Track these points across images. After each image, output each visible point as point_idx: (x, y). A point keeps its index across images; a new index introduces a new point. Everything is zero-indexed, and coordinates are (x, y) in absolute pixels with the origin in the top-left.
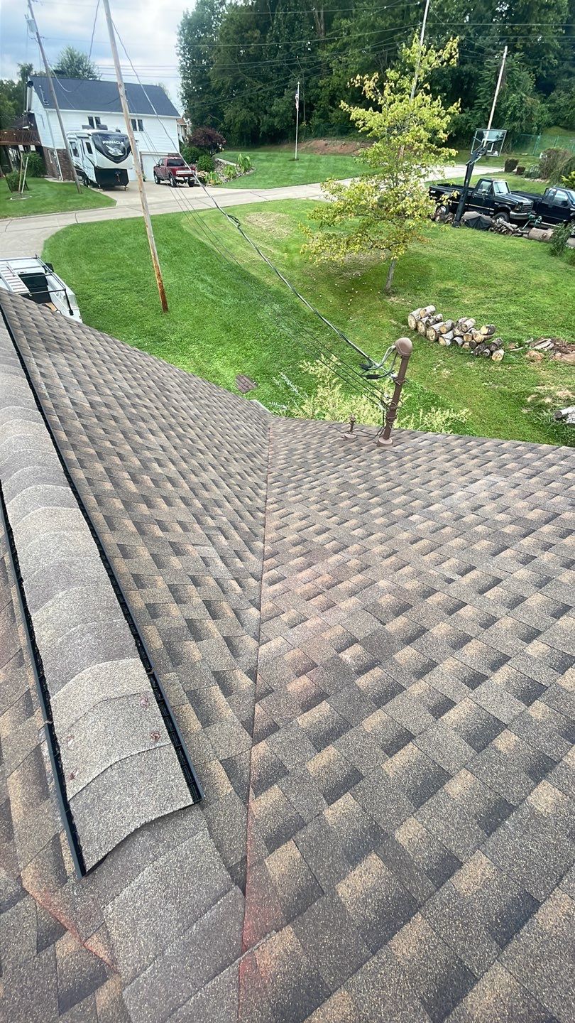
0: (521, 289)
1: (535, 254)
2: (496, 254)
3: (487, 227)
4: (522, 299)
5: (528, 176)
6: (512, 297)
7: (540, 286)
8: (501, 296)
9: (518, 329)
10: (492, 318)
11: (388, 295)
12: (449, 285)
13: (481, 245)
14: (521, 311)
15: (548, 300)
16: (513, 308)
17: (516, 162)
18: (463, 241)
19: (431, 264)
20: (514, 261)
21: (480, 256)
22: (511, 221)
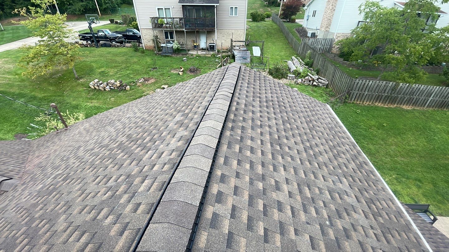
0: (129, 65)
1: (130, 52)
2: (116, 55)
3: (110, 46)
4: (130, 68)
5: (120, 24)
6: (127, 68)
7: (135, 63)
8: (123, 69)
9: (132, 78)
10: (122, 77)
11: (78, 79)
12: (103, 69)
13: (109, 53)
14: (131, 72)
15: (138, 66)
16: (128, 72)
18: (102, 53)
19: (92, 64)
20: (123, 56)
21: (111, 57)
22: (117, 42)
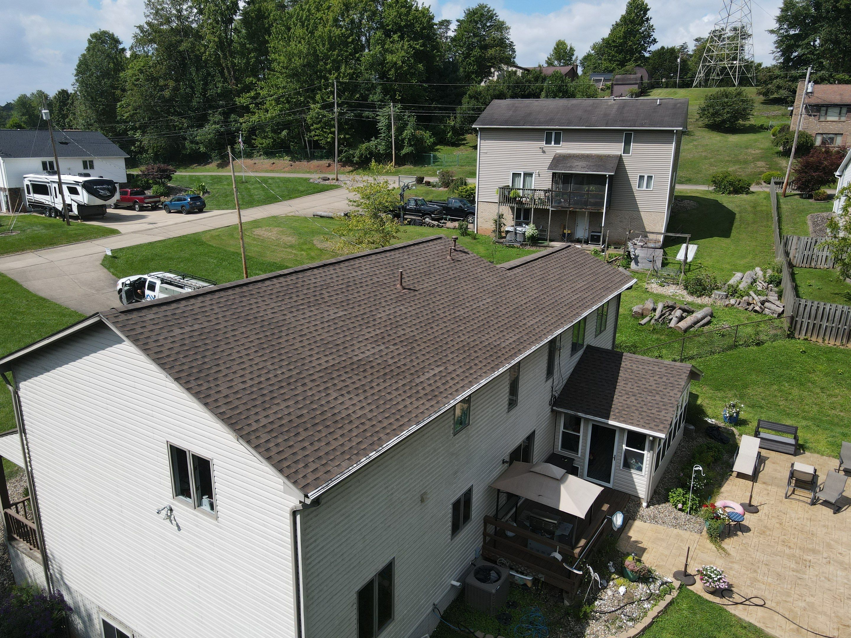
3: (421, 224)
5: (434, 186)
17: (423, 178)
22: (433, 219)
